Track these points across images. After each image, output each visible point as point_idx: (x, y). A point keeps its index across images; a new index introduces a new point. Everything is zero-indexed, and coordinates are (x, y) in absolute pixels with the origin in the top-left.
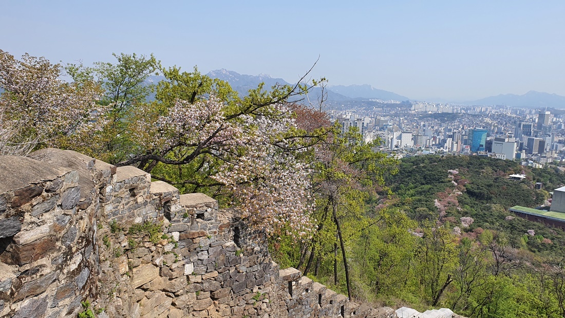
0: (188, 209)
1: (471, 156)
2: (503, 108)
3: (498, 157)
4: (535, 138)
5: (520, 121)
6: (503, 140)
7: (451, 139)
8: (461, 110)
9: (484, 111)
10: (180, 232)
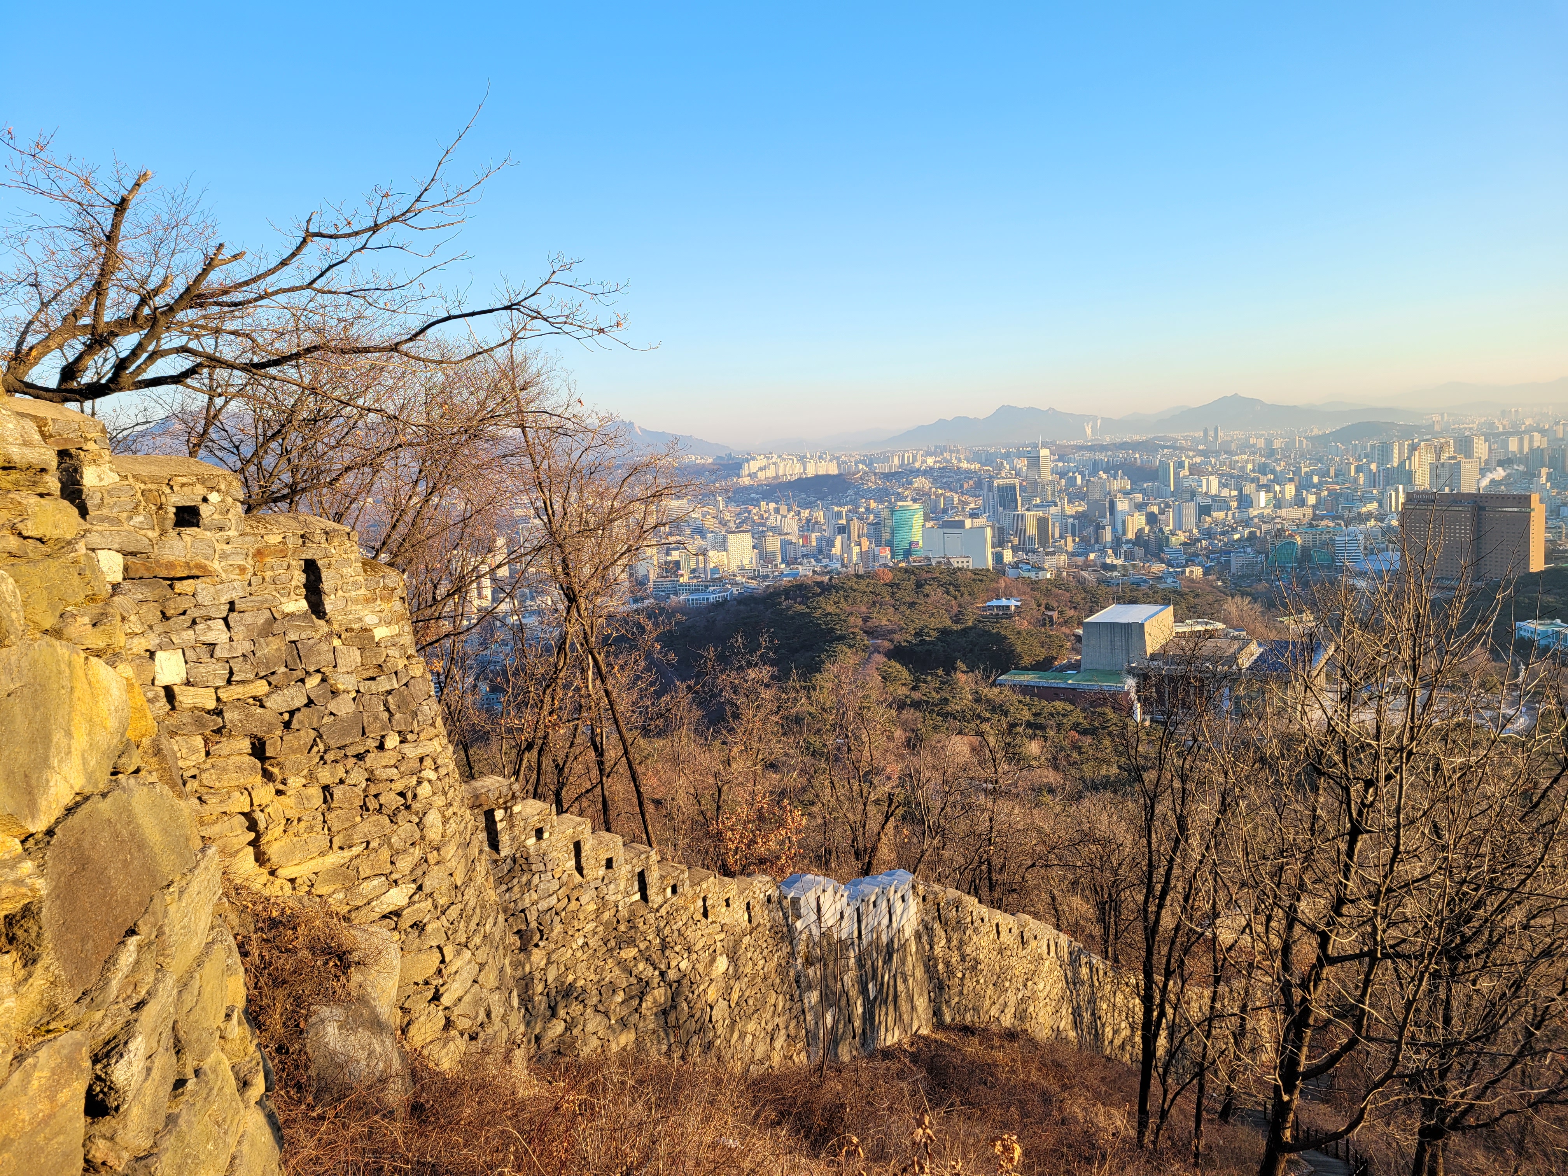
0: (143, 486)
1: (895, 569)
2: (951, 451)
3: (956, 565)
4: (1027, 513)
5: (990, 477)
6: (961, 524)
7: (845, 536)
8: (857, 463)
9: (909, 463)
10: (125, 554)
